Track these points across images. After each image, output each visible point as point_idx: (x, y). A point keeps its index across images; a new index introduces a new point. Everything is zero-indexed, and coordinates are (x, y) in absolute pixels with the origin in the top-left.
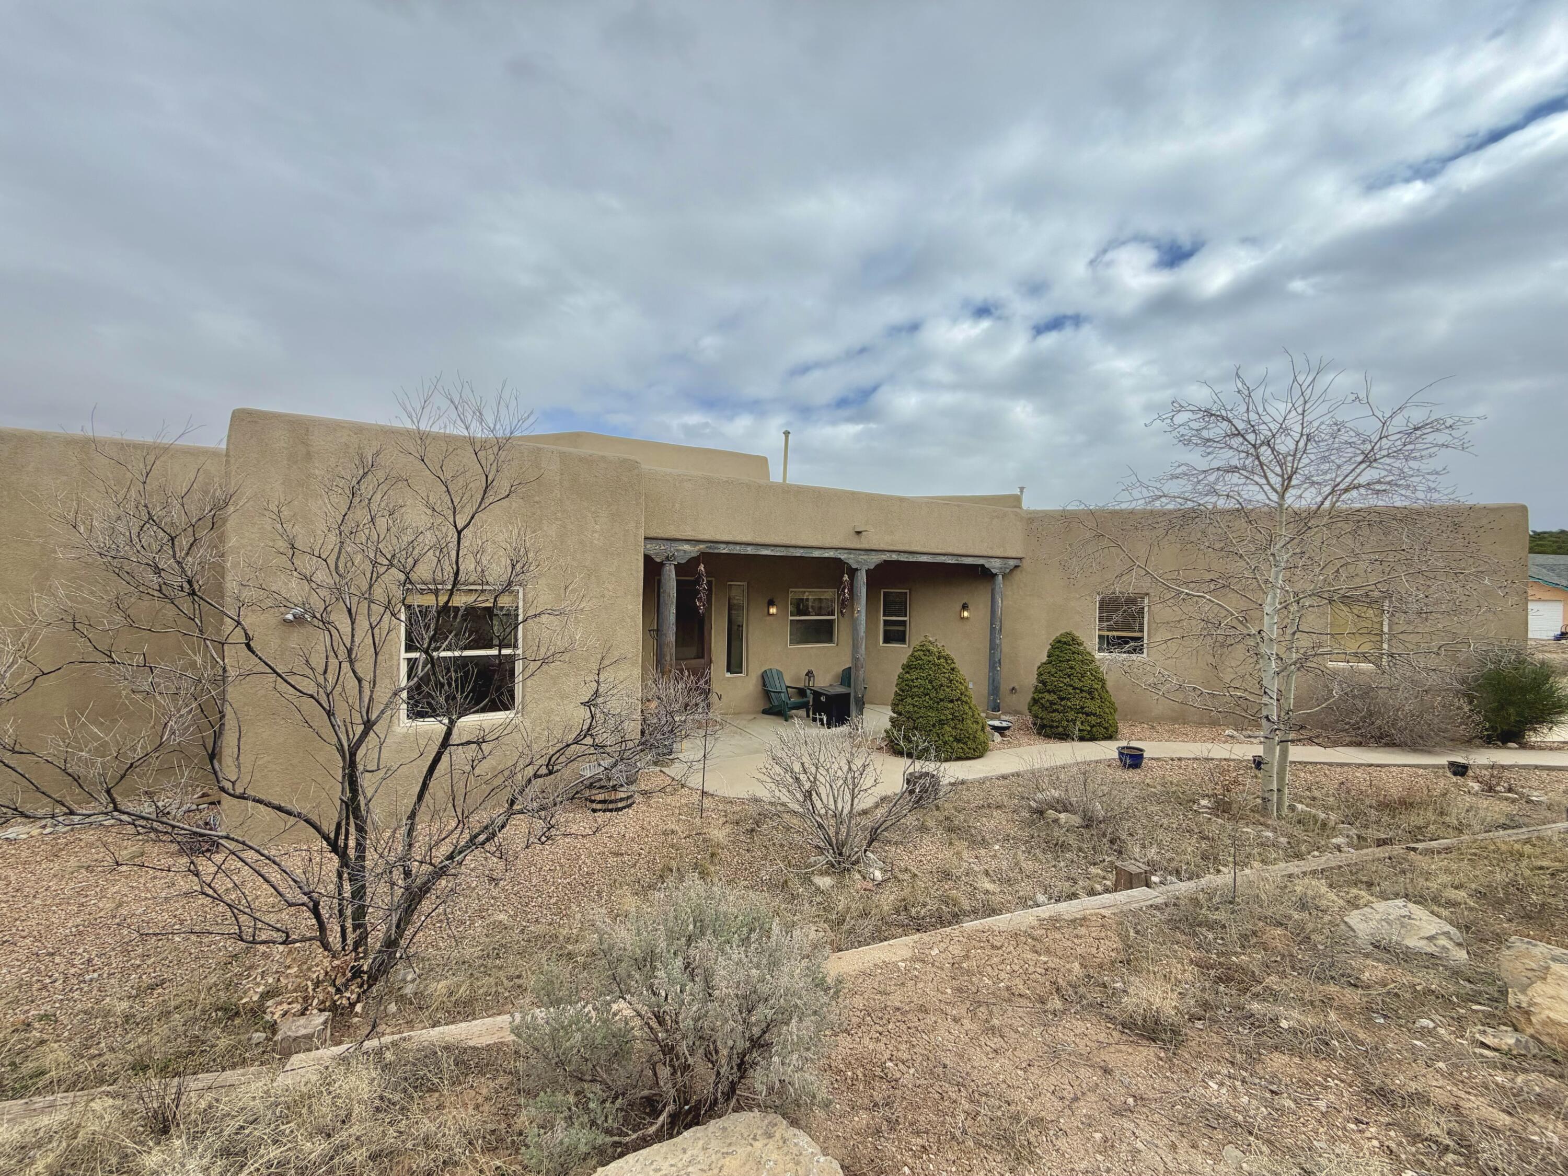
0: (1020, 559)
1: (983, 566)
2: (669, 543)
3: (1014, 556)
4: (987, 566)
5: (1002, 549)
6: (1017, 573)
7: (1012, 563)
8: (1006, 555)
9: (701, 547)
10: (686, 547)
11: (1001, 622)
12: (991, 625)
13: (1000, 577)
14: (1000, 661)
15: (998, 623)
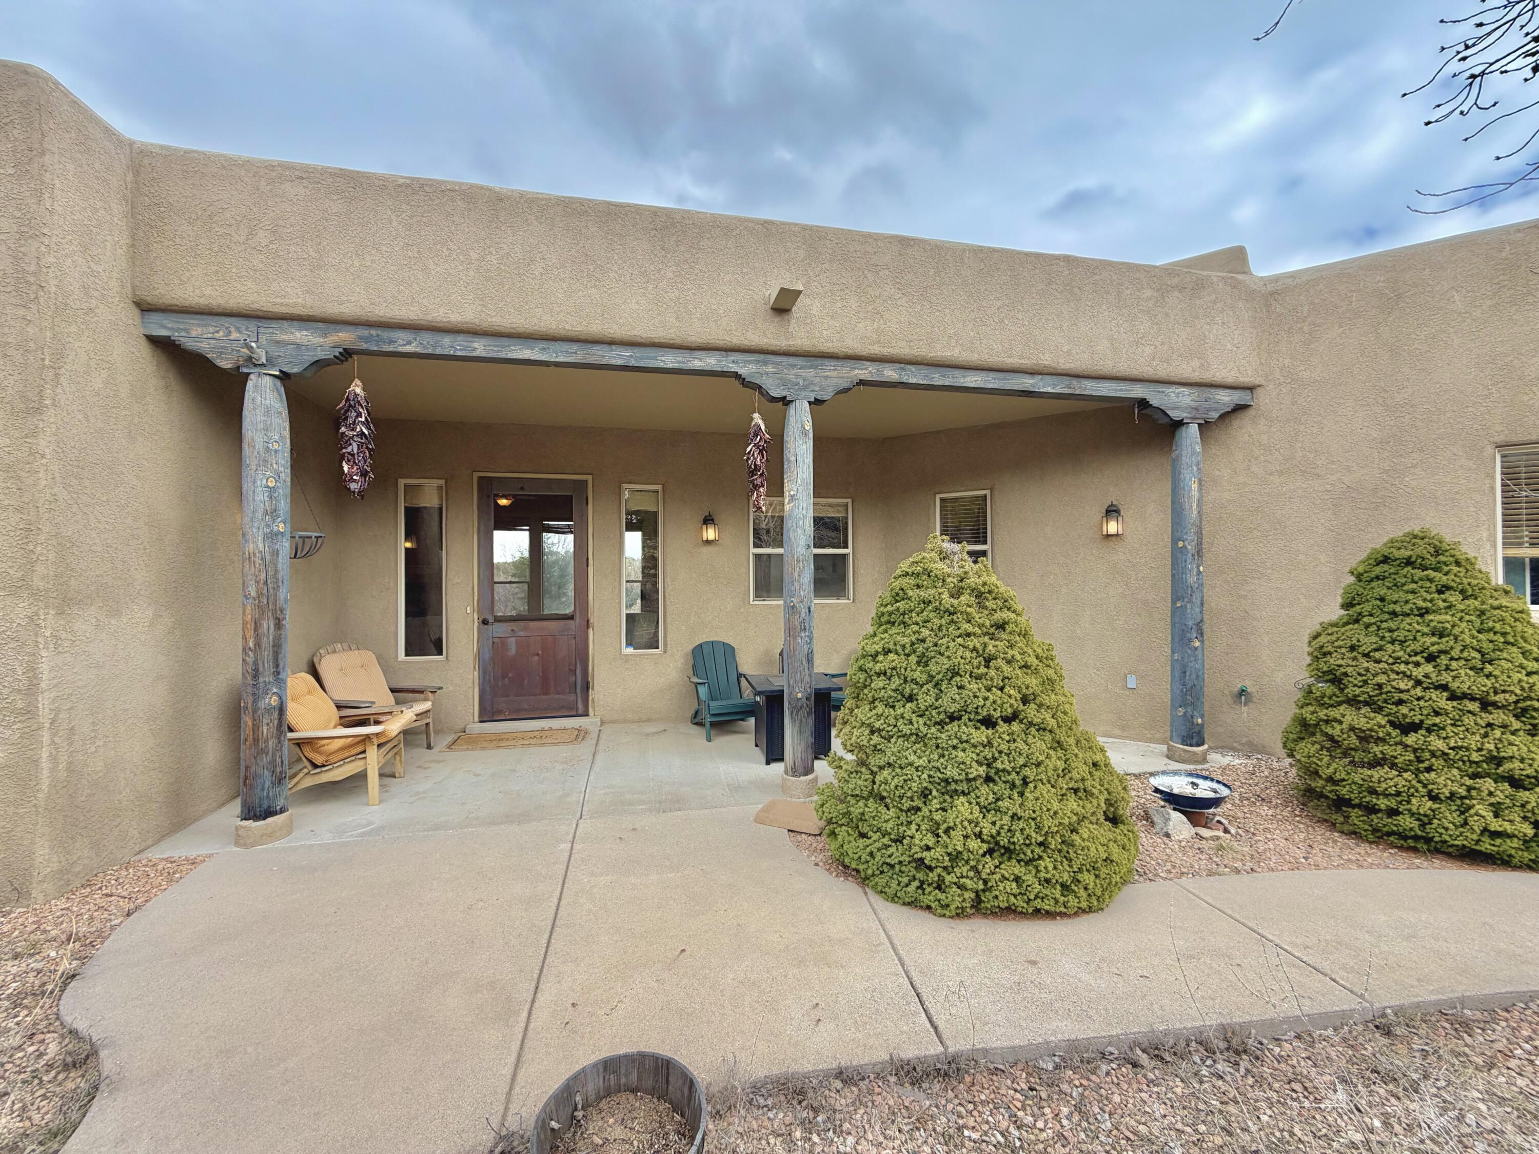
0: (1251, 389)
1: (1143, 403)
2: (252, 325)
3: (1230, 379)
4: (1154, 402)
5: (1196, 363)
6: (1243, 422)
7: (1226, 399)
8: (1207, 376)
9: (345, 337)
10: (300, 335)
11: (1200, 534)
12: (1175, 541)
13: (1194, 429)
14: (1199, 625)
15: (1191, 536)
